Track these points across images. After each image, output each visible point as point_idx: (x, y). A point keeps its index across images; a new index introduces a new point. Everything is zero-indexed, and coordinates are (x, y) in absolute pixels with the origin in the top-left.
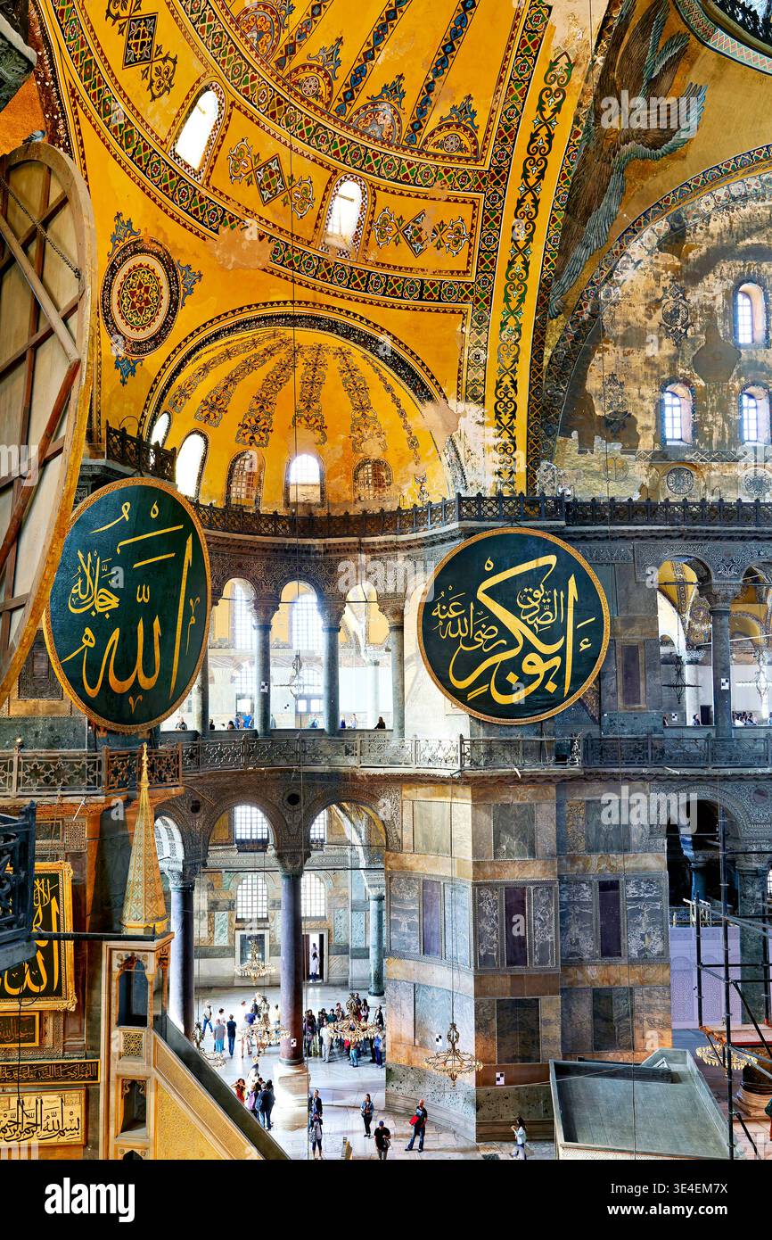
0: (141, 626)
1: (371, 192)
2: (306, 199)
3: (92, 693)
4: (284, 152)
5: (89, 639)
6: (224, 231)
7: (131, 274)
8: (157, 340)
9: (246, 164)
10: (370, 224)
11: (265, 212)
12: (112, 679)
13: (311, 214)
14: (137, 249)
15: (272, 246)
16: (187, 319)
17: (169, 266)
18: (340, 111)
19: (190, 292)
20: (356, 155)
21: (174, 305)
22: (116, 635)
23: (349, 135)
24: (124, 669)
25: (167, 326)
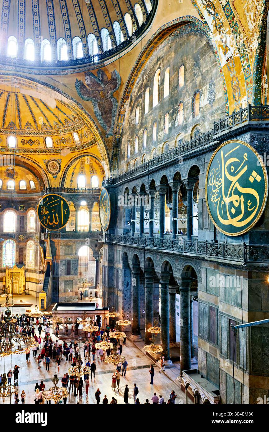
0: (53, 215)
1: (77, 132)
2: (70, 140)
3: (46, 225)
4: (63, 136)
5: (44, 218)
6: (61, 151)
7: (50, 165)
8: (59, 171)
9: (59, 141)
10: (80, 137)
11: (66, 145)
12: (49, 223)
13: (72, 141)
14: (49, 161)
15: (69, 149)
16: (63, 166)
17: (56, 161)
18: (64, 126)
19: (61, 162)
20: (71, 129)
21: (60, 165)
22: (49, 217)
23: (68, 128)
24: (51, 221)
25: (60, 168)
